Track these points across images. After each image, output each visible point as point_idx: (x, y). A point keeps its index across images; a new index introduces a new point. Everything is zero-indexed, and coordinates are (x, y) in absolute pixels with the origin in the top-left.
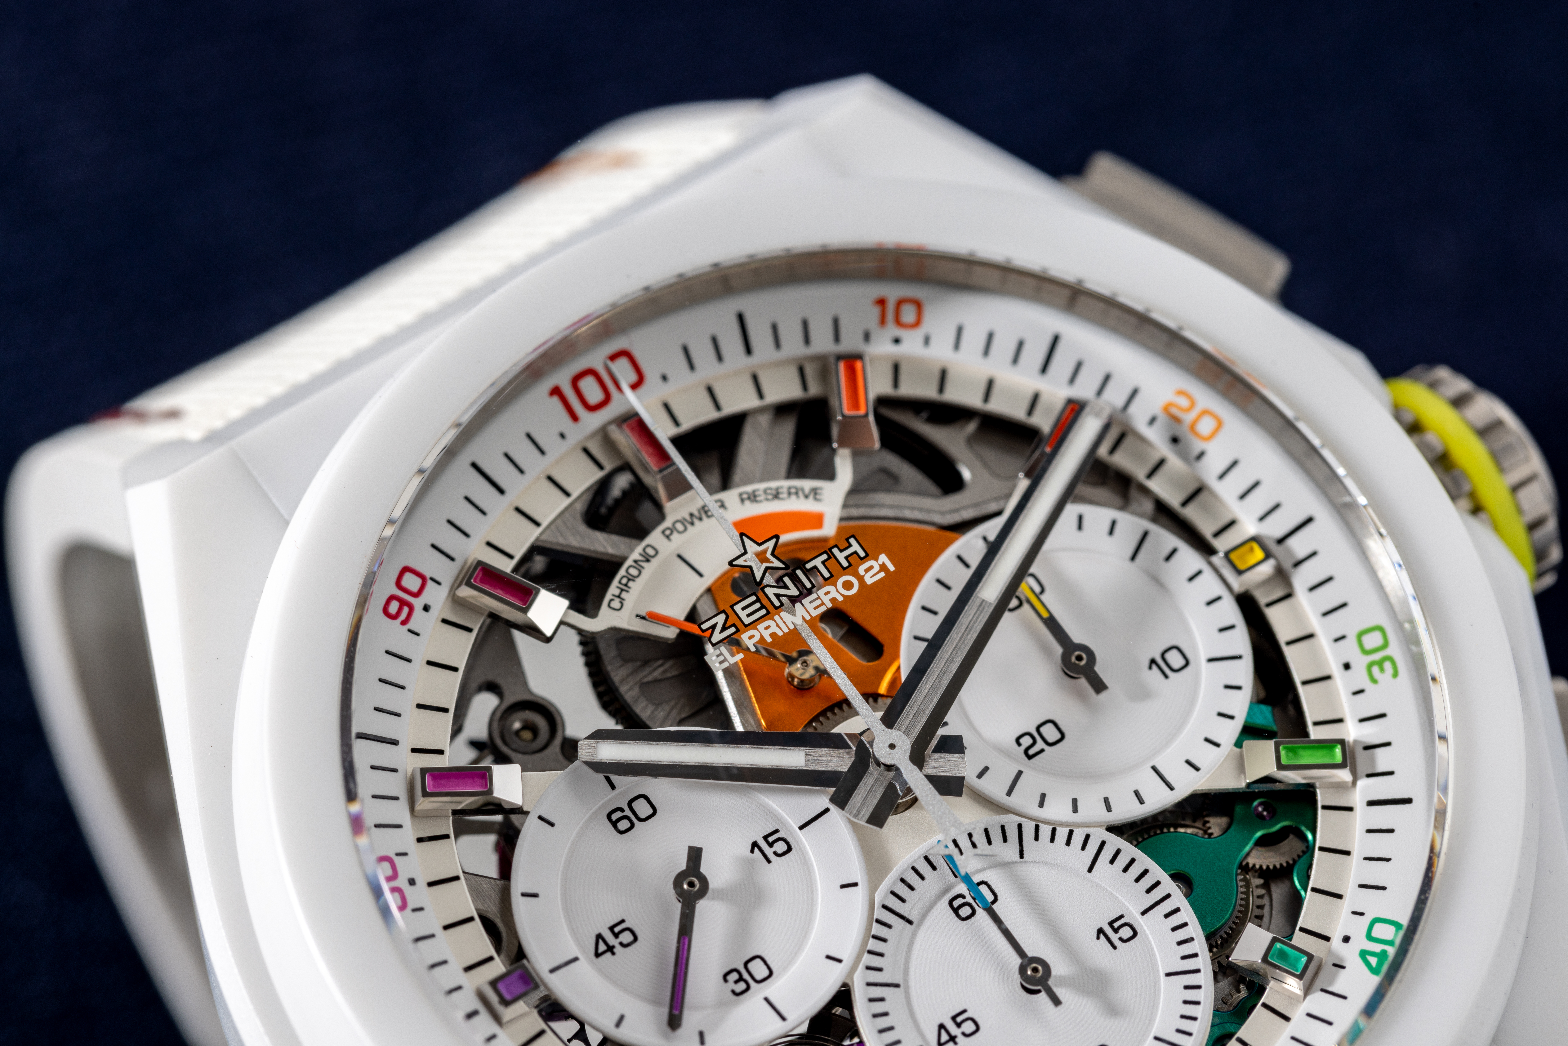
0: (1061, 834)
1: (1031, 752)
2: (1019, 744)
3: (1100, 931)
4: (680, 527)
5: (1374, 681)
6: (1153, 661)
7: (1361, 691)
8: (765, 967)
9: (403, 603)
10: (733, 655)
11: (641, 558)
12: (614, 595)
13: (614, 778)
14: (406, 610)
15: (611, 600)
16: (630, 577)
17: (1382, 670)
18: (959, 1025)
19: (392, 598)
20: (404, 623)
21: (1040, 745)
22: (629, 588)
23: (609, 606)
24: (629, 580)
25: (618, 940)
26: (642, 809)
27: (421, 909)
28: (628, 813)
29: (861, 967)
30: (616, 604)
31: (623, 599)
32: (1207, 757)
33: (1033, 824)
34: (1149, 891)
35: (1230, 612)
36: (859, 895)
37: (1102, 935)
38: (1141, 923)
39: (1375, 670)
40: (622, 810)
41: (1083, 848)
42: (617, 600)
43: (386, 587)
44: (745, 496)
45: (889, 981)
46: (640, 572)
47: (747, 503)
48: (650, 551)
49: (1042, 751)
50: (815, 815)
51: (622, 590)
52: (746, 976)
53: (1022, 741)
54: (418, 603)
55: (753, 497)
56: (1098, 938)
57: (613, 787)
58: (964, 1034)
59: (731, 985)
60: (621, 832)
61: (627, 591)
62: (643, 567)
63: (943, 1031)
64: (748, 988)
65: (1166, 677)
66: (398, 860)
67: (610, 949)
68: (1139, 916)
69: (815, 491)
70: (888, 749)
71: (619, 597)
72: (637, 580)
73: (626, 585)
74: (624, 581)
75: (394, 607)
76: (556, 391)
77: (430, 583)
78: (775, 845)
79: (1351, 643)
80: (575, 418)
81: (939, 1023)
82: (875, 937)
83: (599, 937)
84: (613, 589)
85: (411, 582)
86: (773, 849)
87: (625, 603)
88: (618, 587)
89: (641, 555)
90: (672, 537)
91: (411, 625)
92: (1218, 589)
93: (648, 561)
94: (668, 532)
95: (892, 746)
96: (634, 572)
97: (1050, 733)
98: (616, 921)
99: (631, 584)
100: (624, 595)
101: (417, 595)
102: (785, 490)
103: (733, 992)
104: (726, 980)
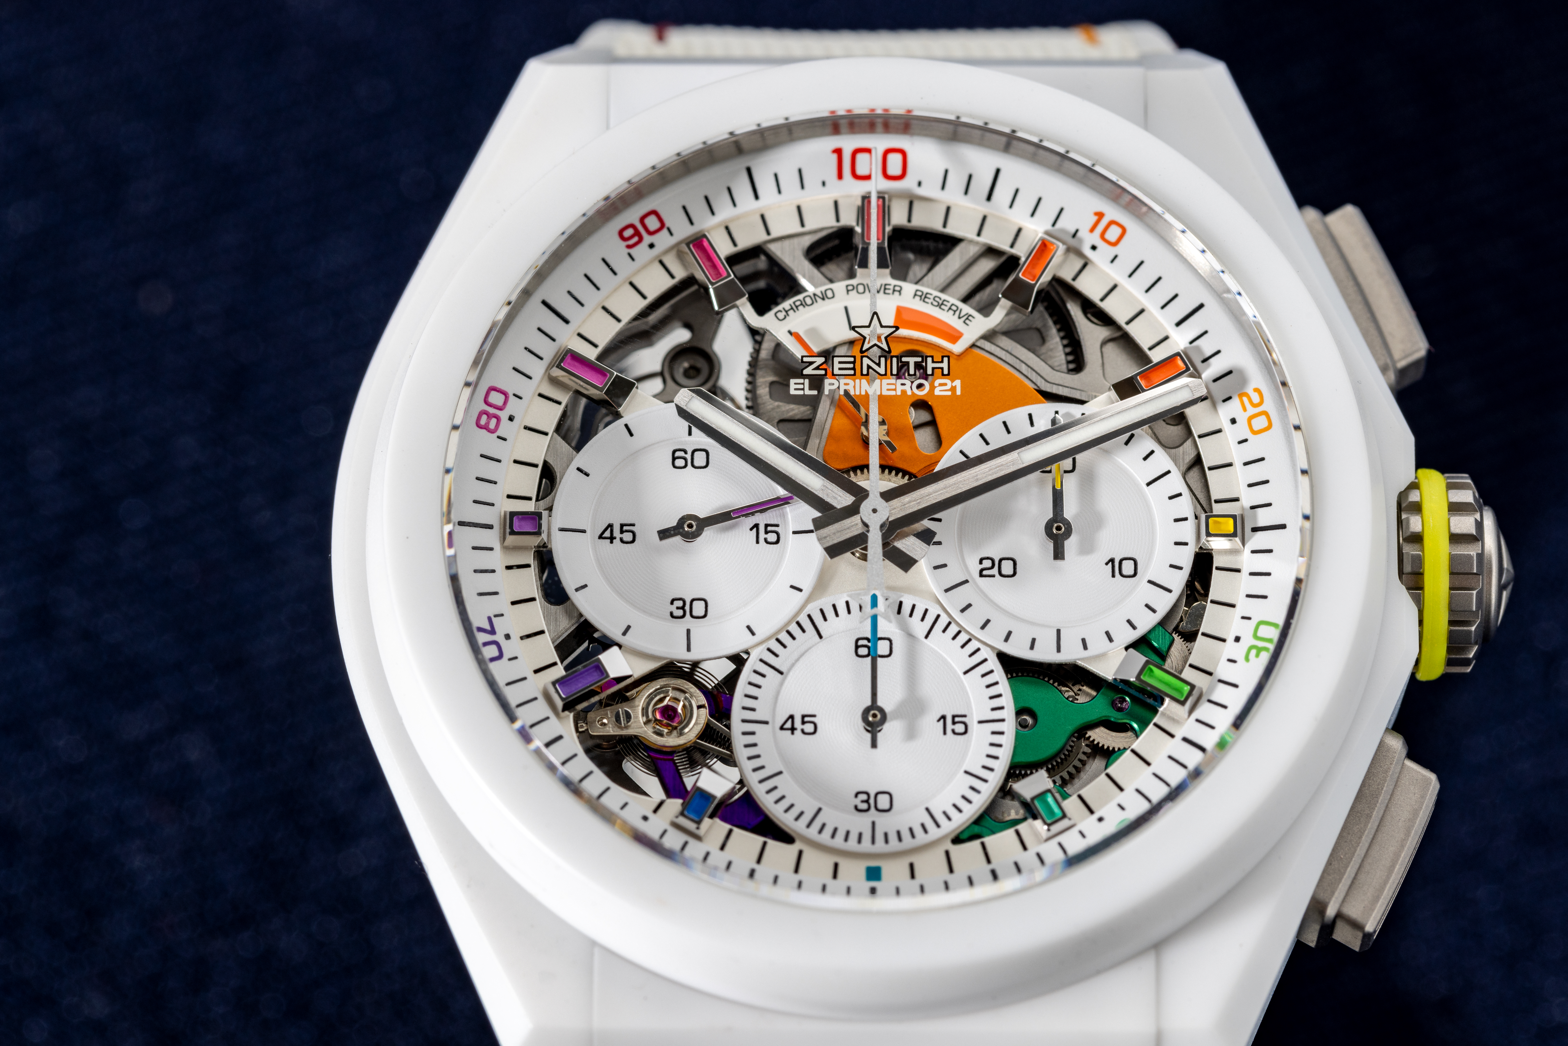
0: (963, 637)
1: (985, 573)
2: (981, 563)
3: (943, 717)
4: (861, 289)
5: (1247, 659)
6: (1112, 561)
7: (1234, 661)
8: (704, 609)
9: (637, 233)
10: (810, 389)
11: (820, 295)
12: (784, 309)
13: (694, 429)
14: (636, 239)
15: (780, 311)
16: (804, 303)
17: (1257, 655)
18: (803, 723)
19: (632, 226)
20: (629, 247)
21: (995, 571)
22: (798, 310)
23: (776, 314)
24: (802, 304)
25: (621, 536)
26: (700, 458)
27: (505, 439)
28: (688, 457)
29: (764, 647)
30: (781, 315)
31: (788, 315)
32: (1098, 644)
33: (948, 620)
34: (993, 709)
35: (1186, 558)
36: (798, 598)
37: (942, 721)
38: (974, 727)
39: (1253, 652)
40: (686, 452)
41: (970, 656)
42: (784, 313)
43: (632, 216)
44: (919, 293)
45: (777, 666)
46: (813, 303)
47: (917, 298)
48: (829, 294)
49: (993, 576)
50: (808, 530)
51: (792, 308)
52: (687, 608)
53: (984, 561)
54: (647, 239)
55: (924, 297)
56: (939, 720)
57: (690, 434)
58: (803, 731)
59: (673, 608)
60: (675, 467)
61: (795, 311)
62: (816, 301)
63: (790, 721)
64: (683, 616)
65: (1113, 576)
66: (512, 399)
67: (612, 539)
68: (975, 722)
69: (968, 317)
70: (871, 511)
71: (786, 312)
72: (806, 307)
73: (797, 307)
74: (798, 303)
75: (629, 233)
76: (838, 152)
77: (665, 231)
78: (770, 534)
79: (1250, 625)
80: (840, 176)
81: (791, 713)
82: (788, 632)
83: (610, 526)
84: (786, 304)
85: (652, 223)
86: (766, 536)
87: (787, 317)
88: (791, 305)
89: (822, 292)
90: (850, 292)
91: (633, 251)
92: (1190, 537)
93: (823, 299)
94: (851, 288)
95: (875, 511)
96: (809, 301)
97: (1007, 567)
98: (629, 522)
99: (801, 308)
100: (790, 313)
101: (651, 233)
102: (949, 305)
103: (671, 614)
104: (672, 603)
